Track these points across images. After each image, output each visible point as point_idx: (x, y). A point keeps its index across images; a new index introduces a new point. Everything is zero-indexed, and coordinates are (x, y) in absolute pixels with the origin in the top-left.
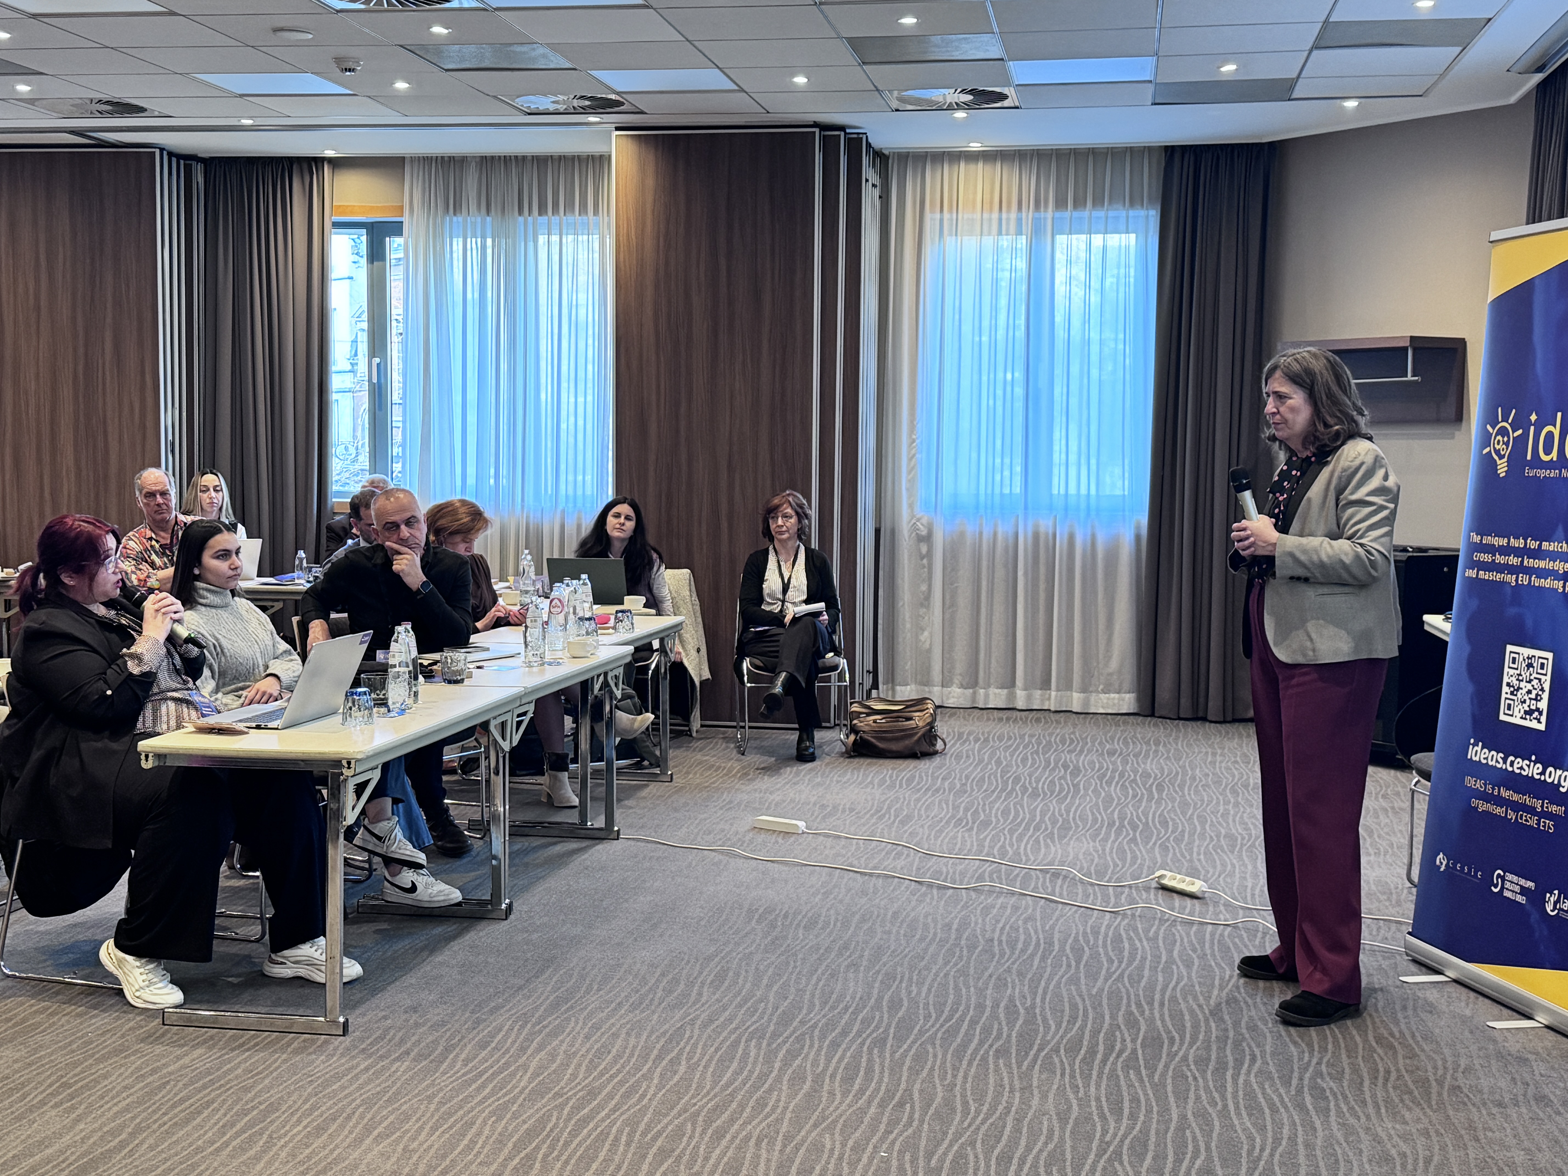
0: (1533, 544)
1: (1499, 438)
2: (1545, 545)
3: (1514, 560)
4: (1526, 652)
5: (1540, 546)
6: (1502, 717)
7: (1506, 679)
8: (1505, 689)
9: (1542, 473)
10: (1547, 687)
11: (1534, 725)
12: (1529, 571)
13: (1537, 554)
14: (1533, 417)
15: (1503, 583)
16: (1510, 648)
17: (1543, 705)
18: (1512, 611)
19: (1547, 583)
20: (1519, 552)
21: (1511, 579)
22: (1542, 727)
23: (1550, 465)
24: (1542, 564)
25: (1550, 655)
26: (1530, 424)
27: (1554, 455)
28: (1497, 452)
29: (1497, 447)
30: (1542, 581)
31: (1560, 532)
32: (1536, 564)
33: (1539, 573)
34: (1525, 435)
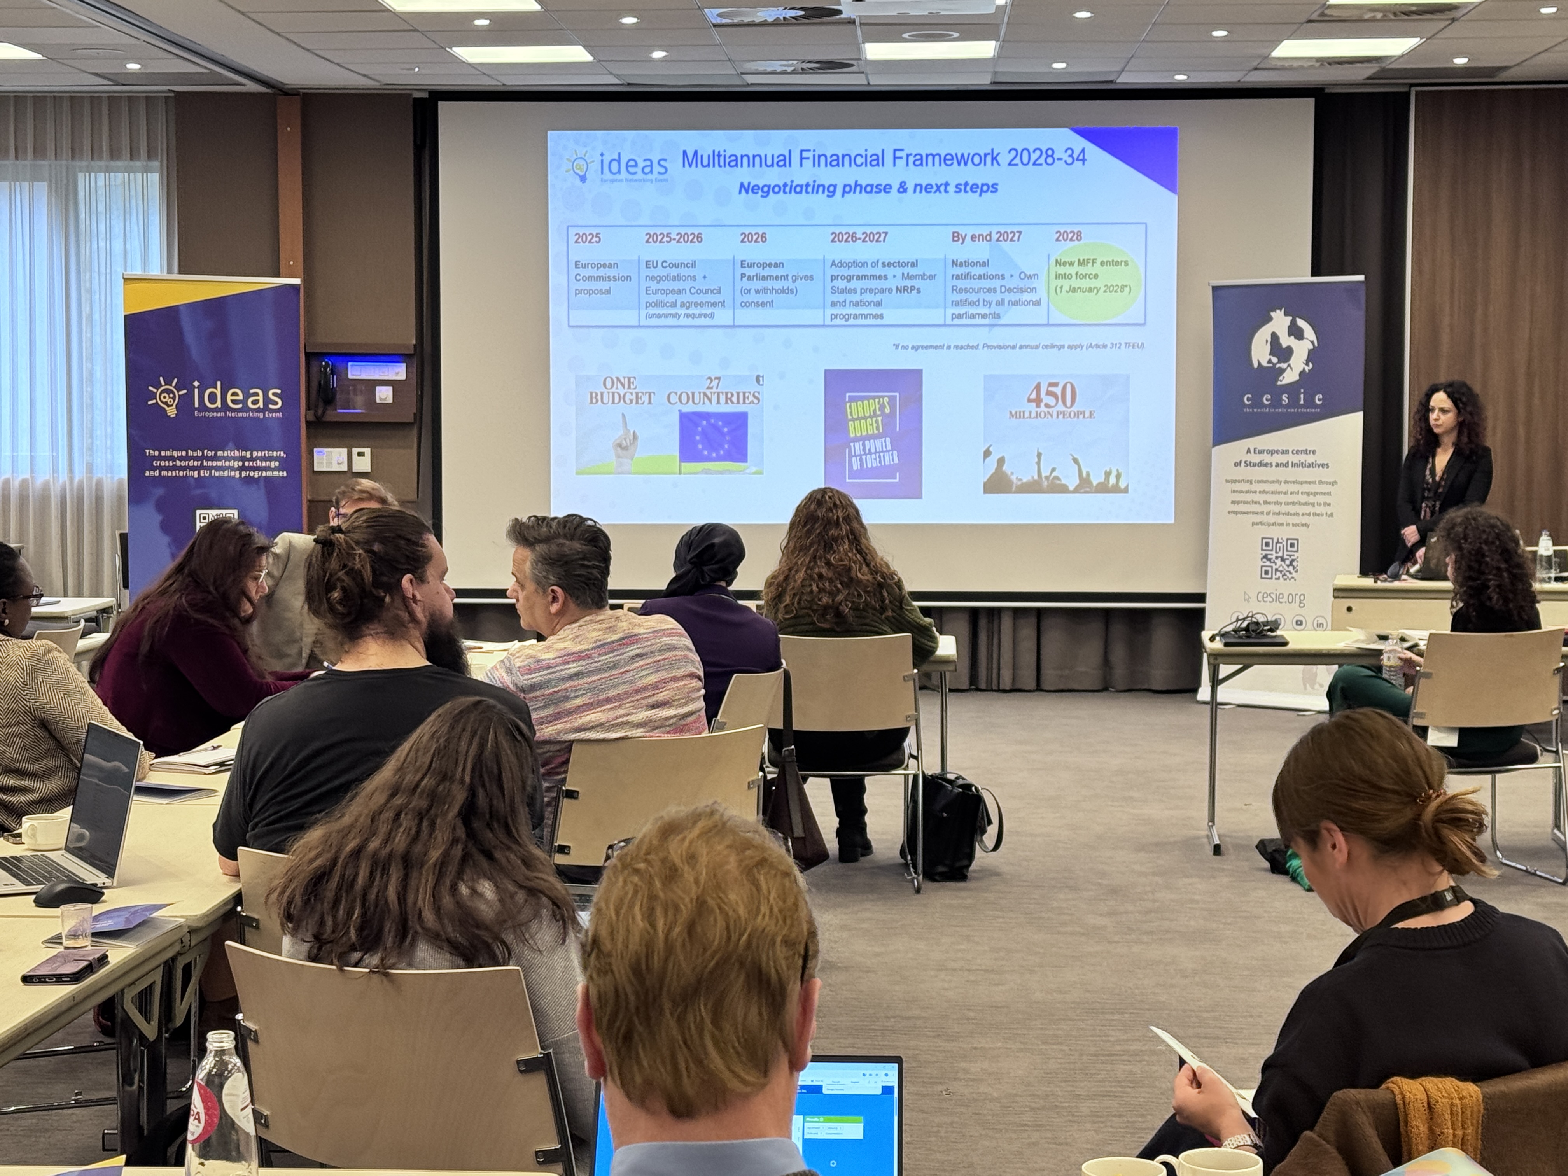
0: (210, 454)
1: (165, 394)
2: (220, 453)
3: (197, 464)
5: (216, 454)
9: (211, 414)
13: (215, 458)
14: (196, 384)
15: (185, 477)
16: (198, 512)
18: (198, 492)
19: (226, 473)
20: (196, 459)
21: (196, 474)
23: (216, 410)
24: (219, 464)
26: (195, 387)
27: (219, 404)
28: (166, 403)
29: (164, 400)
30: (221, 473)
31: (231, 445)
32: (214, 463)
33: (218, 469)
34: (191, 395)
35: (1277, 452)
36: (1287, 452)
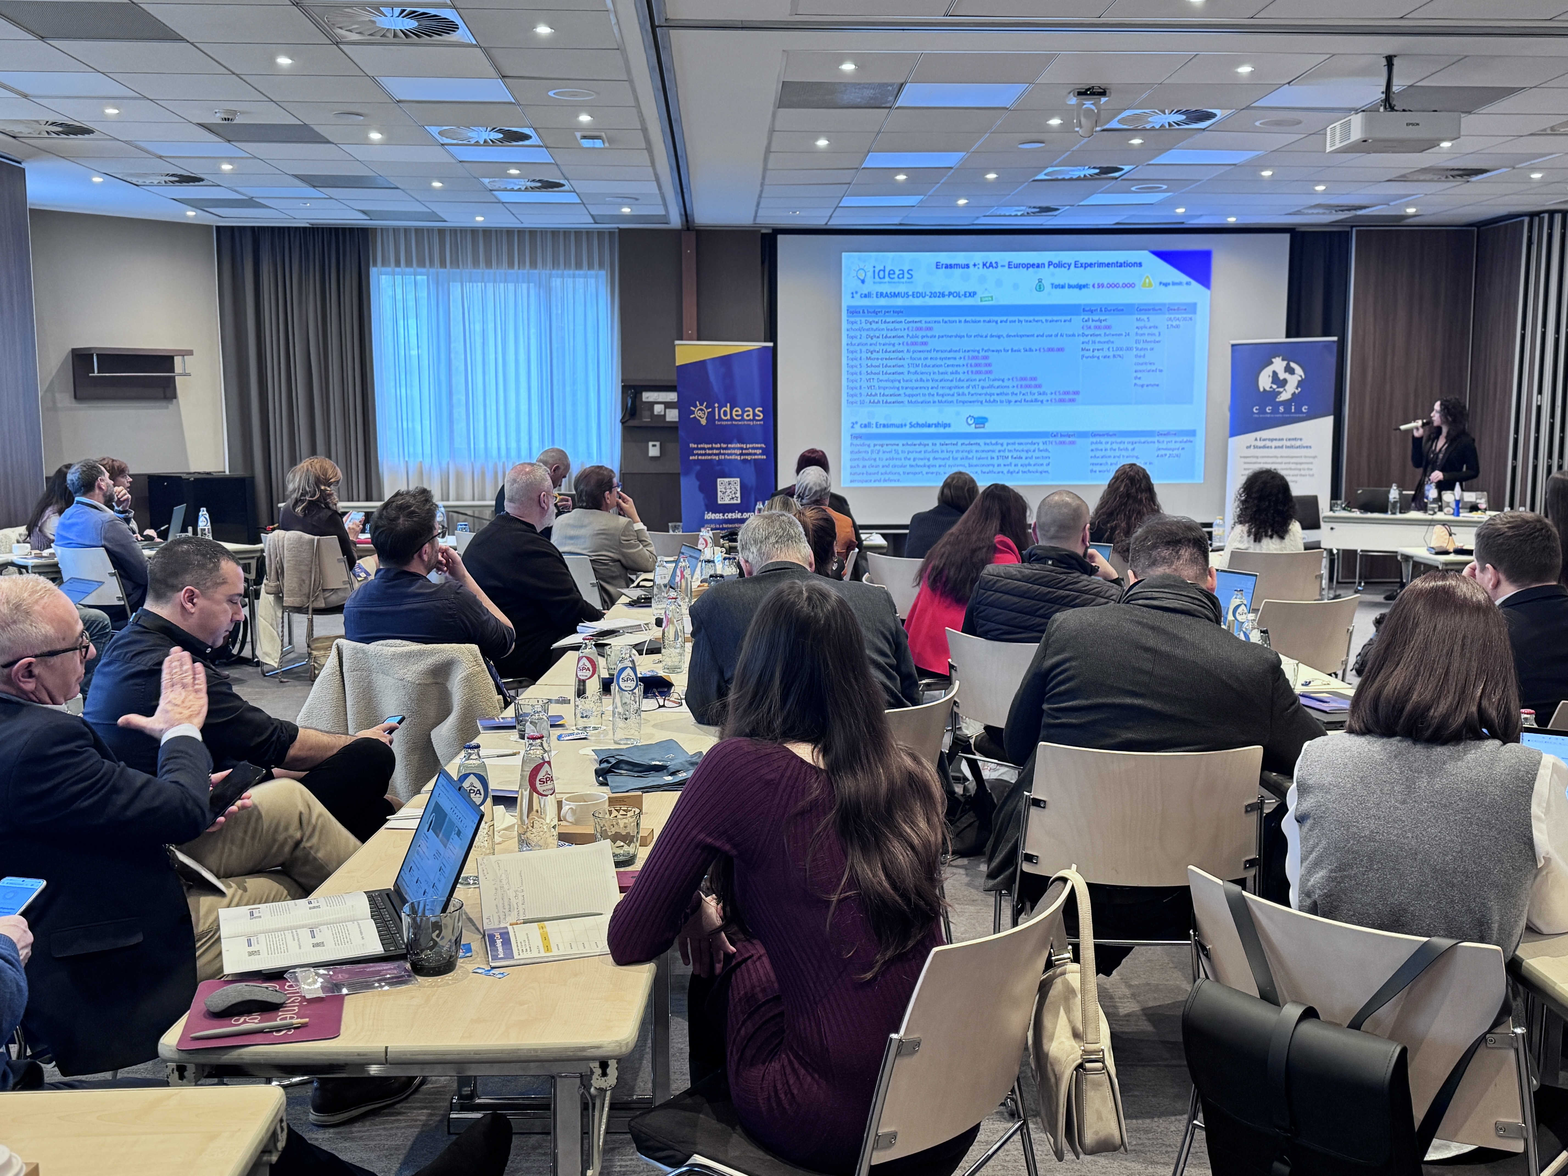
0: (724, 446)
1: (700, 412)
2: (729, 446)
3: (717, 452)
4: (727, 480)
5: (727, 446)
6: (719, 502)
7: (719, 490)
8: (719, 494)
9: (724, 423)
10: (739, 489)
11: (735, 502)
12: (724, 454)
13: (727, 448)
15: (711, 460)
16: (719, 480)
17: (738, 495)
18: (718, 468)
19: (733, 457)
20: (717, 449)
21: (717, 458)
22: (739, 501)
23: (727, 420)
24: (729, 452)
25: (738, 480)
26: (716, 407)
27: (728, 417)
28: (700, 417)
29: (699, 415)
30: (730, 457)
31: (735, 440)
32: (727, 452)
33: (729, 455)
34: (714, 411)
35: (1276, 440)
36: (1282, 439)
